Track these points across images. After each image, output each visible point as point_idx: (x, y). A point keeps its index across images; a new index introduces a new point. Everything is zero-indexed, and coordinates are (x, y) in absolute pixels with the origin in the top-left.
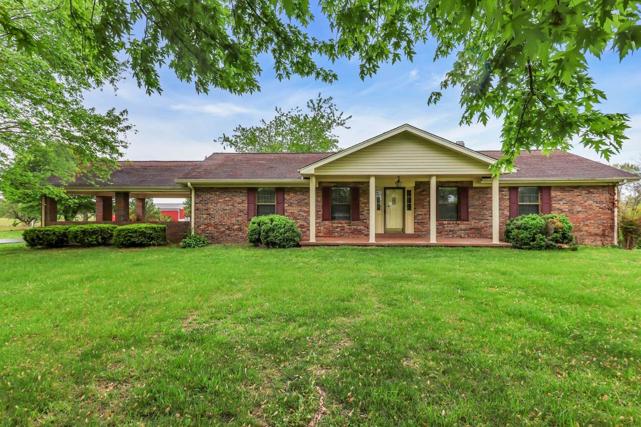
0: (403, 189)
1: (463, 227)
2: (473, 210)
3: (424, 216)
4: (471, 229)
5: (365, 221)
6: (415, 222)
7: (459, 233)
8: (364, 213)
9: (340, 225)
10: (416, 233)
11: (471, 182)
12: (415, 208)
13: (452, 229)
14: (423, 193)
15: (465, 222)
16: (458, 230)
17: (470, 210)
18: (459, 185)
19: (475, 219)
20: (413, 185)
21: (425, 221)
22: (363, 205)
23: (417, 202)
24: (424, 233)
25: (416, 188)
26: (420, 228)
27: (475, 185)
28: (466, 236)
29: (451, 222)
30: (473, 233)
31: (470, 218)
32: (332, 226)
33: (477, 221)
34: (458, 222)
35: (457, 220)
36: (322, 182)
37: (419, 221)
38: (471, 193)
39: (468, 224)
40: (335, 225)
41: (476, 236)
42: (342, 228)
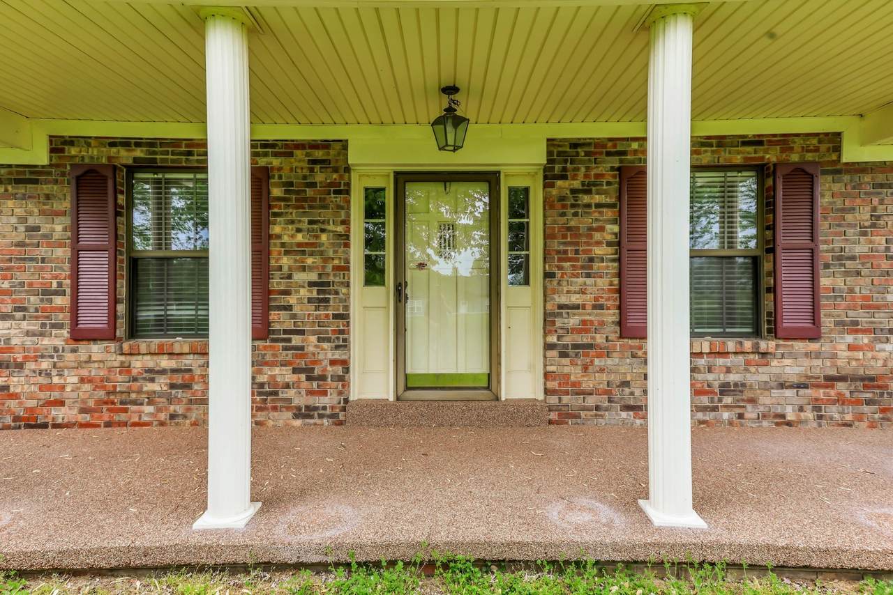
0: (490, 179)
1: (791, 368)
2: (839, 282)
3: (592, 316)
4: (831, 380)
5: (296, 340)
6: (549, 347)
7: (768, 400)
8: (292, 300)
9: (165, 363)
10: (553, 400)
11: (834, 141)
12: (548, 275)
13: (733, 378)
14: (586, 199)
15: (799, 346)
16: (766, 387)
17: (824, 282)
18: (772, 156)
19: (853, 327)
20: (539, 156)
21: (600, 339)
22: (286, 261)
23: (555, 245)
24: (591, 401)
25: (550, 176)
26: (575, 373)
27: (852, 153)
28: (809, 415)
29: (731, 345)
30: (840, 400)
31: (827, 323)
32: (125, 369)
33: (865, 340)
34: (763, 345)
35: (757, 333)
36: (71, 141)
37: (568, 340)
38: (827, 192)
39: (818, 355)
40: (138, 364)
41: (859, 417)
42: (178, 379)
